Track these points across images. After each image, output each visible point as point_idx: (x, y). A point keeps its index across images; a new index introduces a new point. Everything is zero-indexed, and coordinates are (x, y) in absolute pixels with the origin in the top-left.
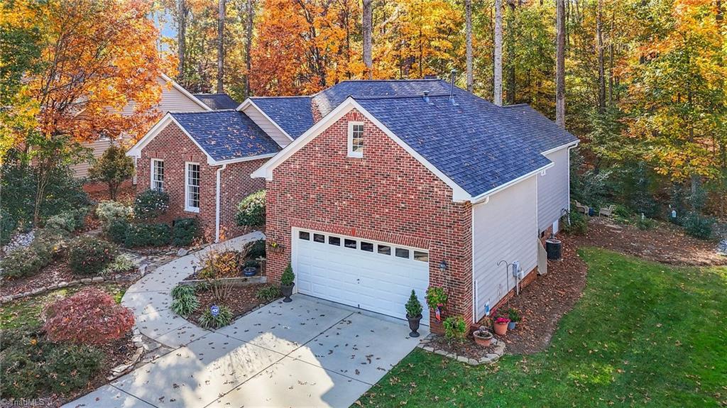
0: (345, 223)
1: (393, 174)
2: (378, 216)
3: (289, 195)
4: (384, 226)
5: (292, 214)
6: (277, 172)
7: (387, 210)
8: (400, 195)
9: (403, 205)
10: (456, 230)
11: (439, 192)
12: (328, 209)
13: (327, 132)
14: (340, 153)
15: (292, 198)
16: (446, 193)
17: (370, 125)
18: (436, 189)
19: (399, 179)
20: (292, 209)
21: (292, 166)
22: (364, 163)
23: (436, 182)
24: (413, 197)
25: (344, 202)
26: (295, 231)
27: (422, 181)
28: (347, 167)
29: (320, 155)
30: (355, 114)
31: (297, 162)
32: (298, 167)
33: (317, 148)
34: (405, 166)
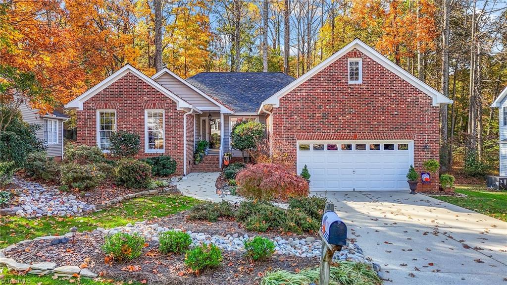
0: (348, 131)
1: (388, 92)
2: (375, 123)
3: (296, 117)
4: (381, 128)
5: (299, 131)
6: (284, 100)
7: (383, 118)
8: (394, 106)
9: (396, 113)
10: (434, 124)
11: (423, 101)
12: (333, 123)
13: (330, 66)
14: (343, 81)
15: (298, 118)
16: (428, 101)
17: (368, 60)
18: (420, 100)
19: (393, 95)
20: (298, 127)
21: (299, 94)
22: (364, 87)
23: (420, 95)
24: (403, 106)
25: (347, 116)
27: (410, 95)
28: (349, 90)
29: (325, 84)
30: (355, 53)
31: (304, 91)
32: (304, 94)
33: (322, 79)
34: (397, 86)
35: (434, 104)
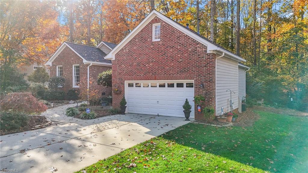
0: (151, 74)
1: (176, 45)
2: (168, 68)
3: (123, 65)
4: (171, 72)
5: (125, 75)
6: (117, 55)
7: (173, 64)
8: (179, 55)
9: (181, 60)
10: (209, 67)
11: (200, 50)
12: (143, 69)
13: (142, 31)
14: (149, 40)
15: (124, 67)
16: (204, 50)
17: (164, 23)
18: (198, 49)
19: (179, 47)
20: (125, 72)
21: (125, 51)
22: (161, 43)
23: (198, 45)
24: (186, 55)
25: (151, 64)
26: (126, 83)
27: (191, 46)
28: (152, 46)
29: (138, 43)
30: (156, 20)
31: (127, 49)
32: (127, 51)
33: (137, 40)
34: (182, 40)
35: (208, 52)
